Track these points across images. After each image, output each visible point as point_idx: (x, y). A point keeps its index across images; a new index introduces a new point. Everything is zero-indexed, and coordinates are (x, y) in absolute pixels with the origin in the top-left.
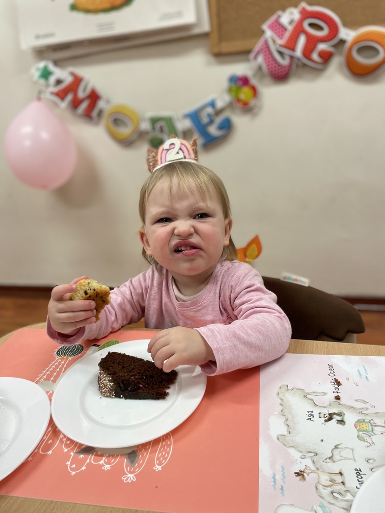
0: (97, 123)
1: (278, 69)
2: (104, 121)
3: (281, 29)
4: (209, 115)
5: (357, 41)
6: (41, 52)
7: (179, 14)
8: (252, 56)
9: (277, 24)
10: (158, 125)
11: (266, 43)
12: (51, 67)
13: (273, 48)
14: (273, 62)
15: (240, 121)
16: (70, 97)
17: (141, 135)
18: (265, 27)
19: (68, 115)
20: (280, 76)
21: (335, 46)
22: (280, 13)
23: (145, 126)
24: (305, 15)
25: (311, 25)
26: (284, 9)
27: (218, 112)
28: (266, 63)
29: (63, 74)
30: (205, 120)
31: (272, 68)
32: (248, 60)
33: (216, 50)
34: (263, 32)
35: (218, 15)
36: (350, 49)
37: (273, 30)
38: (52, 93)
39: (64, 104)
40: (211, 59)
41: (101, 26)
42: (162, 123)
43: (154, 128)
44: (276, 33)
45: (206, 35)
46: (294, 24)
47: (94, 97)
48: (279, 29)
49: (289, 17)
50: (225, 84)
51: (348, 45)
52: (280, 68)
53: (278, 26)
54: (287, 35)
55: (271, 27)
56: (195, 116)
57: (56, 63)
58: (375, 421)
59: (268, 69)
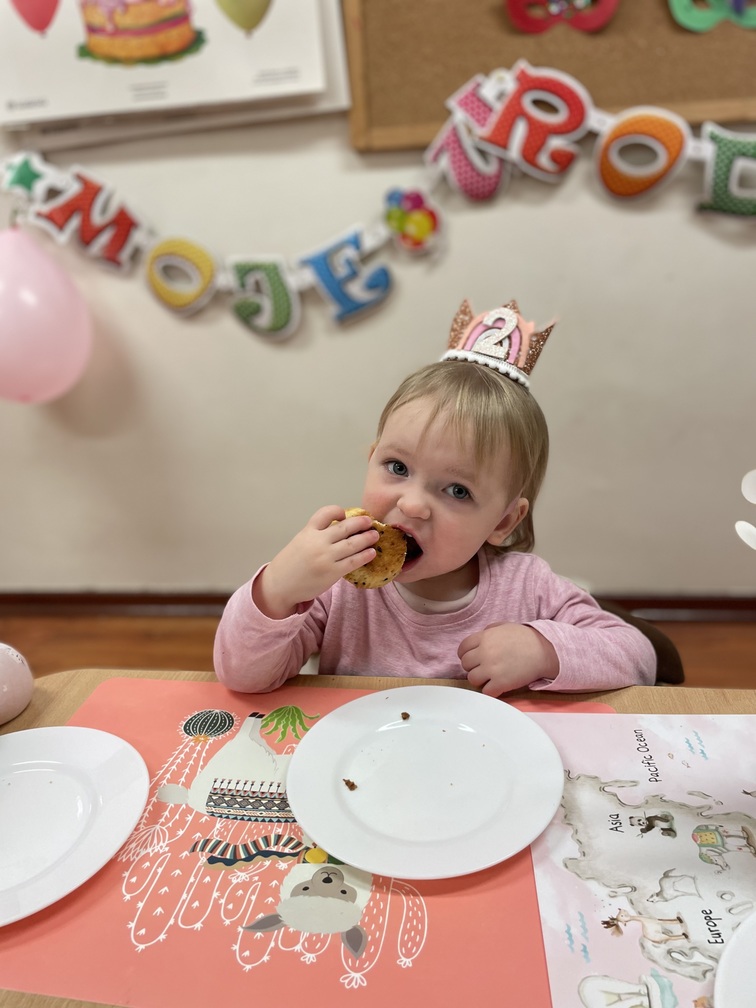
0: (130, 275)
1: (478, 182)
2: (142, 271)
3: (483, 108)
4: (349, 263)
5: (618, 134)
6: (18, 136)
7: (292, 74)
8: (429, 155)
9: (474, 99)
10: (251, 280)
11: (455, 132)
12: (37, 163)
13: (468, 143)
14: (469, 169)
15: (407, 274)
16: (75, 223)
17: (218, 297)
18: (453, 103)
19: (71, 257)
20: (481, 193)
21: (579, 142)
22: (479, 78)
23: (226, 280)
24: (526, 84)
25: (537, 103)
26: (487, 71)
27: (366, 258)
28: (455, 169)
29: (63, 179)
30: (342, 271)
31: (466, 179)
32: (421, 163)
33: (362, 143)
34: (449, 113)
35: (366, 78)
36: (606, 149)
37: (467, 110)
38: (39, 215)
39: (64, 238)
40: (353, 158)
41: (139, 90)
42: (259, 276)
43: (243, 285)
44: (473, 115)
45: (342, 115)
46: (506, 100)
47: (124, 224)
48: (478, 107)
49: (497, 86)
50: (379, 206)
51: (602, 142)
52: (480, 179)
53: (476, 103)
54: (493, 119)
55: (464, 104)
56: (322, 264)
57: (47, 156)
58: (725, 828)
59: (460, 180)
